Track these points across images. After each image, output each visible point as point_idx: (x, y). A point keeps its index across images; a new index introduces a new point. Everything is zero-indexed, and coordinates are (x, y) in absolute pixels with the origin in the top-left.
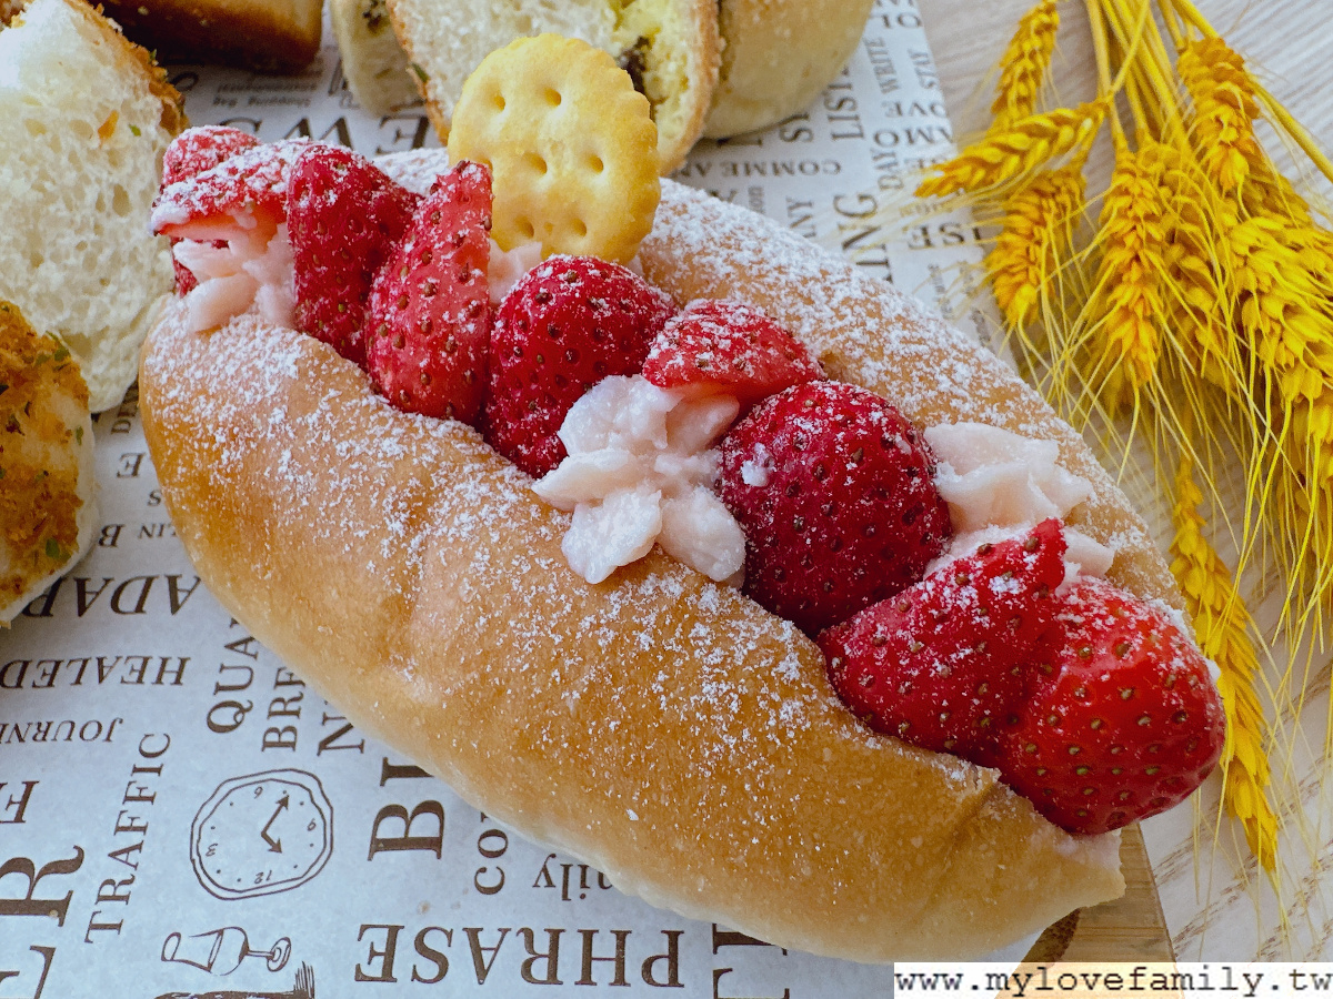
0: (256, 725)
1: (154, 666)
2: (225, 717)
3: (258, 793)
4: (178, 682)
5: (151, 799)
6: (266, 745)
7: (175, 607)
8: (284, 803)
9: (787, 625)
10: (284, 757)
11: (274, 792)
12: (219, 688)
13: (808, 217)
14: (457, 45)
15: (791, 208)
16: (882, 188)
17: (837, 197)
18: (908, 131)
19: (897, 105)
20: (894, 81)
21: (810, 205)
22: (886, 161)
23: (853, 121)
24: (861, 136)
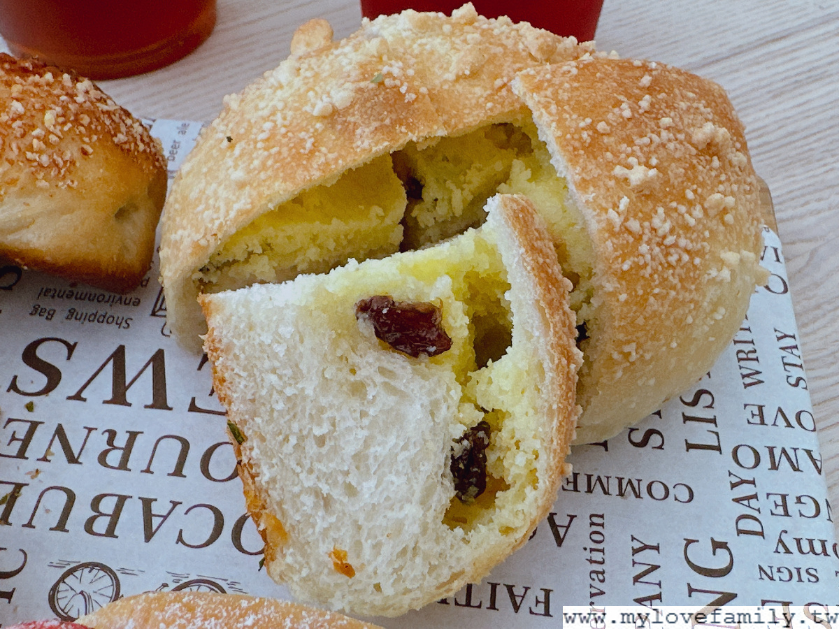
13: (655, 568)
14: (280, 406)
15: (635, 551)
16: (740, 532)
17: (689, 542)
18: (771, 450)
19: (760, 408)
20: (758, 372)
21: (657, 548)
22: (745, 490)
23: (711, 426)
24: (718, 448)
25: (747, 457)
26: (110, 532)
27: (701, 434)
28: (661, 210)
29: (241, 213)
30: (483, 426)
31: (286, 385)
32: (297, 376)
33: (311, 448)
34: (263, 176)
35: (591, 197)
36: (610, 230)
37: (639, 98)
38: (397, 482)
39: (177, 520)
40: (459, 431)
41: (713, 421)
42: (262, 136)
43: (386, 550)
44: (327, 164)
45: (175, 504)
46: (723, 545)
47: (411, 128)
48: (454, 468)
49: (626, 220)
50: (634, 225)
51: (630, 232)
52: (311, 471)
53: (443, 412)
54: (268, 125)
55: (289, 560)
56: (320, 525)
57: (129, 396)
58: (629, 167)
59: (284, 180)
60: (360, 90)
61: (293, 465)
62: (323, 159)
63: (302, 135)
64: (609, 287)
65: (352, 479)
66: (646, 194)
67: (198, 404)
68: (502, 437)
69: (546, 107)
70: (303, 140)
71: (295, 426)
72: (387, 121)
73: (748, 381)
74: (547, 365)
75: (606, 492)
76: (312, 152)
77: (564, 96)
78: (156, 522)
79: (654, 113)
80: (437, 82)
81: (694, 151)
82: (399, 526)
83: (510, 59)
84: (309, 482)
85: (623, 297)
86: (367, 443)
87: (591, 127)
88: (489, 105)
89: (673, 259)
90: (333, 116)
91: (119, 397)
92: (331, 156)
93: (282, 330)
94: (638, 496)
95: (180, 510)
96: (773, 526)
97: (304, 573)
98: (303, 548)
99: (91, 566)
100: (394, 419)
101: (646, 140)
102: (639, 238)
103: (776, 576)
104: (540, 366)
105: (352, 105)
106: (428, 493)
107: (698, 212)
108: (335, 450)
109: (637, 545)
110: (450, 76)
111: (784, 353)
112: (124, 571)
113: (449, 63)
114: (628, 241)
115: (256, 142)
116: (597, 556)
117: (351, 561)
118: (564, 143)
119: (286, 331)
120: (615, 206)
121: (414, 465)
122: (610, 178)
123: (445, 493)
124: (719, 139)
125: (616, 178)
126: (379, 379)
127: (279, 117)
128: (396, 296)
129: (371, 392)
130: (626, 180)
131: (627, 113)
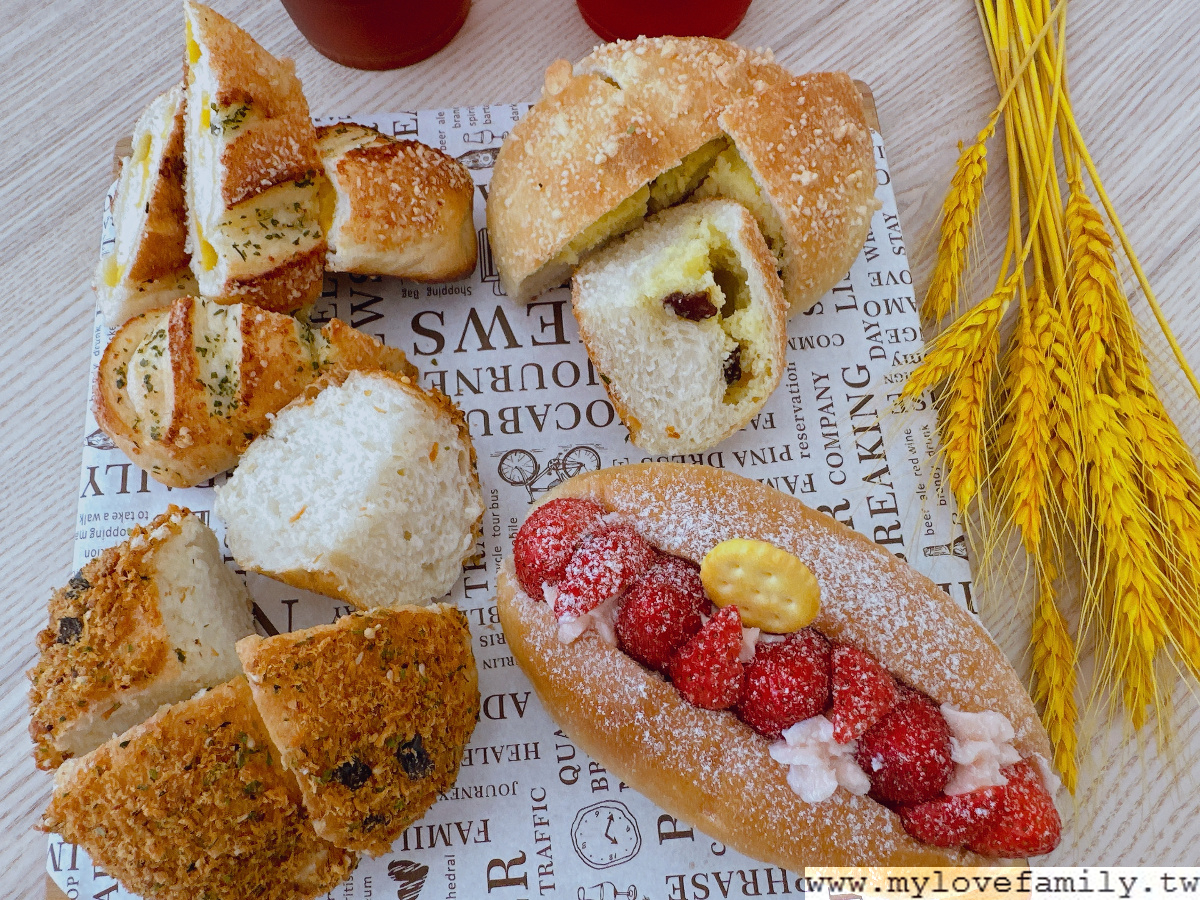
0: (585, 778)
1: (522, 749)
2: (568, 775)
3: (597, 814)
4: (537, 757)
5: (548, 823)
6: (594, 789)
7: (521, 713)
8: (611, 818)
9: (887, 810)
10: (603, 795)
11: (605, 814)
12: (560, 759)
13: (827, 389)
14: (627, 360)
15: (815, 381)
16: (872, 358)
17: (844, 369)
18: (886, 301)
19: (878, 274)
20: (875, 249)
21: (827, 377)
22: (873, 331)
23: (849, 292)
24: (855, 307)
25: (872, 309)
26: (517, 430)
27: (844, 299)
28: (821, 196)
29: (563, 241)
30: (738, 350)
31: (628, 348)
32: (634, 342)
33: (646, 378)
34: (573, 212)
35: (780, 200)
36: (794, 218)
37: (799, 118)
38: (696, 387)
39: (552, 416)
40: (727, 355)
41: (851, 288)
42: (564, 182)
43: (695, 422)
44: (613, 199)
45: (548, 406)
46: (864, 368)
47: (660, 166)
48: (726, 375)
49: (802, 209)
50: (807, 211)
51: (805, 216)
52: (647, 389)
53: (717, 347)
54: (565, 173)
55: (644, 436)
56: (657, 415)
57: (493, 341)
58: (800, 173)
59: (588, 214)
60: (621, 140)
61: (638, 388)
62: (609, 197)
63: (591, 179)
64: (797, 252)
65: (671, 389)
66: (812, 189)
67: (537, 340)
68: (751, 352)
69: (744, 139)
70: (593, 184)
71: (636, 369)
72: (645, 162)
73: (869, 256)
74: (773, 316)
75: (794, 348)
76: (601, 192)
77: (754, 128)
78: (541, 419)
79: (811, 127)
80: (666, 121)
81: (836, 146)
82: (701, 409)
83: (709, 91)
84: (648, 395)
85: (804, 256)
86: (677, 371)
87: (775, 149)
88: (704, 134)
89: (830, 225)
90: (609, 162)
91: (486, 345)
92: (614, 193)
93: (622, 320)
94: (812, 347)
95: (552, 409)
96: (890, 350)
97: (653, 441)
98: (650, 429)
99: (515, 451)
100: (691, 355)
101: (808, 149)
102: (810, 219)
103: (894, 379)
104: (769, 316)
105: (619, 152)
106: (713, 389)
107: (842, 189)
108: (659, 376)
109: (816, 377)
110: (674, 116)
111: (890, 231)
112: (534, 451)
113: (671, 103)
114: (803, 221)
115: (560, 187)
116: (795, 388)
117: (677, 431)
118: (760, 165)
119: (626, 321)
120: (795, 202)
121: (704, 376)
122: (790, 183)
123: (723, 387)
124: (850, 133)
125: (793, 183)
126: (680, 336)
127: (571, 166)
128: (685, 292)
129: (676, 344)
130: (799, 182)
131: (794, 133)
